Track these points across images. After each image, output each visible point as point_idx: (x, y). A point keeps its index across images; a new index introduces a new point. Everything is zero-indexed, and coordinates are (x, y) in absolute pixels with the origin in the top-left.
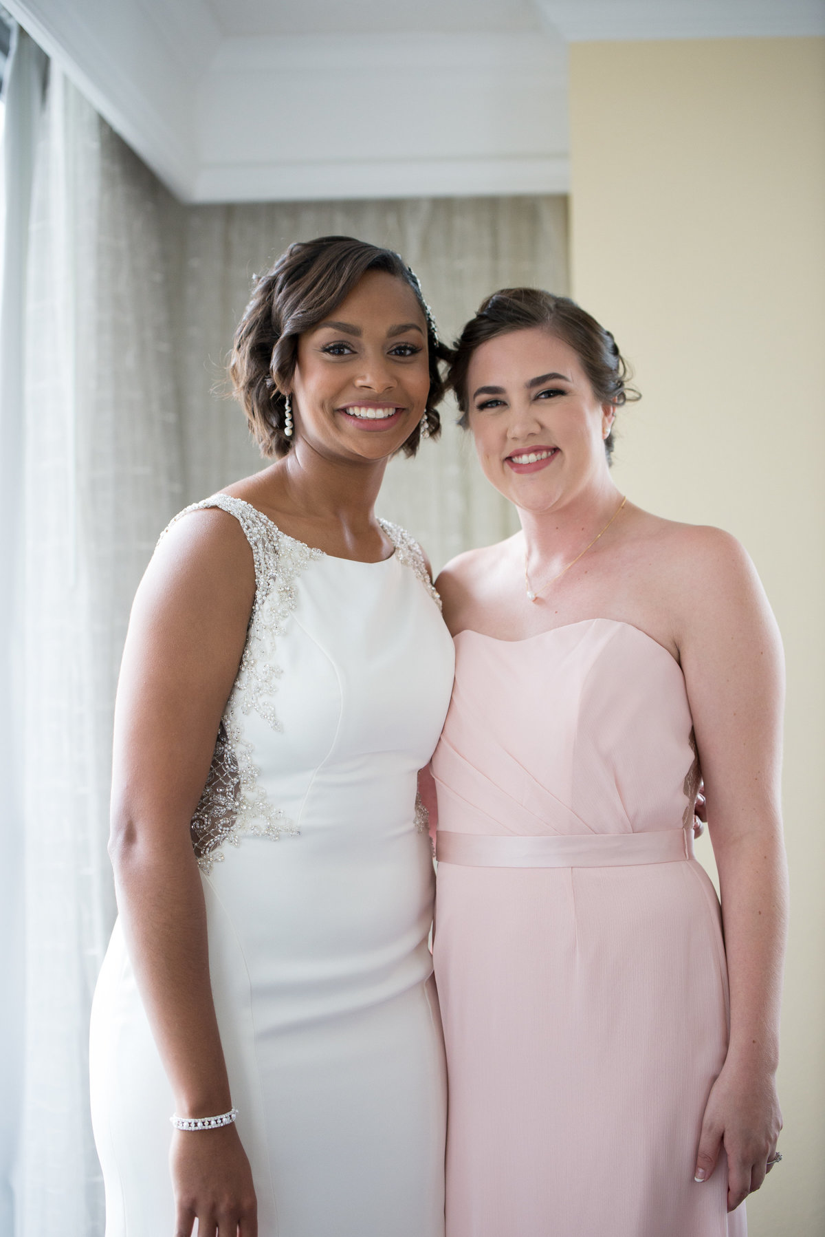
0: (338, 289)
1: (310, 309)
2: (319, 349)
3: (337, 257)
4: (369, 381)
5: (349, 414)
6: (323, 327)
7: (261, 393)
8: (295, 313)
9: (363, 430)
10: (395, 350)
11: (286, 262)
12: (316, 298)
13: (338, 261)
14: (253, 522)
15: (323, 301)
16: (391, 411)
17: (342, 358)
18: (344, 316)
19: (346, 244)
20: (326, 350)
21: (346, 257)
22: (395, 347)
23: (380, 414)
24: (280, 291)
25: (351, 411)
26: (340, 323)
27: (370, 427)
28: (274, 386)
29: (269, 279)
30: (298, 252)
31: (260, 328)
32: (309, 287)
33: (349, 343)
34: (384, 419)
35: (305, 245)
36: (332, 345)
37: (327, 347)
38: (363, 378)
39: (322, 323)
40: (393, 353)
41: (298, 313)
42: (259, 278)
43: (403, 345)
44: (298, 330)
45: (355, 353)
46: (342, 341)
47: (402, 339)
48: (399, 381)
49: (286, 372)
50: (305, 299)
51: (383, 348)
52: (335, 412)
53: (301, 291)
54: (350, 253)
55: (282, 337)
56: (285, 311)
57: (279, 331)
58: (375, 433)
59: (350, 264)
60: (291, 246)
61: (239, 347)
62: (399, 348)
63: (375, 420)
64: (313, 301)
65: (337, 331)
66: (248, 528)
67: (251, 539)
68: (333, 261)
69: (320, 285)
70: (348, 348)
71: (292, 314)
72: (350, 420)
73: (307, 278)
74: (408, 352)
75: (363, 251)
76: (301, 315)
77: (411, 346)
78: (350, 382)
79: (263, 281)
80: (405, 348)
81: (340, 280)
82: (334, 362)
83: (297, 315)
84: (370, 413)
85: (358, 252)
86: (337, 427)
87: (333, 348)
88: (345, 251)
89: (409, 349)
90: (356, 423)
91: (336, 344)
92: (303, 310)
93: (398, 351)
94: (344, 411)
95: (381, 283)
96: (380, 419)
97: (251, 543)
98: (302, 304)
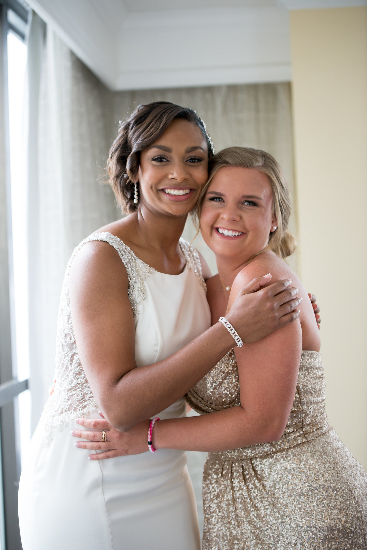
0: (160, 128)
1: (146, 138)
2: (150, 159)
3: (160, 112)
4: (175, 175)
5: (166, 193)
6: (153, 148)
7: (122, 181)
8: (139, 140)
9: (172, 201)
10: (190, 160)
11: (136, 115)
12: (149, 133)
13: (161, 114)
14: (125, 252)
15: (152, 135)
16: (187, 191)
17: (162, 163)
18: (163, 142)
19: (165, 106)
20: (154, 159)
21: (165, 112)
22: (189, 158)
23: (181, 192)
24: (132, 129)
25: (167, 191)
26: (161, 146)
27: (176, 199)
28: (128, 178)
29: (127, 123)
30: (142, 109)
31: (122, 148)
32: (145, 127)
33: (165, 156)
34: (184, 195)
35: (146, 106)
36: (157, 157)
37: (154, 158)
38: (172, 174)
39: (152, 145)
40: (189, 161)
41: (140, 141)
42: (122, 123)
43: (193, 157)
44: (139, 149)
45: (168, 161)
46: (161, 155)
47: (193, 154)
48: (191, 175)
49: (134, 171)
50: (143, 133)
51: (183, 158)
52: (158, 191)
53: (142, 129)
54: (167, 110)
55: (132, 153)
56: (133, 139)
57: (131, 149)
58: (178, 202)
59: (166, 116)
60: (139, 106)
61: (111, 158)
62: (192, 159)
63: (179, 195)
64: (147, 134)
65: (159, 150)
66: (123, 255)
67: (124, 262)
68: (158, 114)
69: (151, 126)
70: (165, 159)
71: (136, 141)
72: (166, 196)
73: (145, 123)
74: (196, 161)
75: (174, 109)
76: (141, 142)
77: (198, 158)
78: (165, 177)
79: (124, 124)
80: (195, 159)
81: (161, 124)
82: (158, 166)
83: (139, 141)
84: (175, 192)
85: (172, 109)
86: (160, 199)
87: (158, 159)
88: (165, 109)
89: (197, 159)
90: (169, 197)
91: (158, 156)
92: (142, 139)
93: (191, 160)
94: (163, 190)
95: (183, 125)
96: (181, 195)
97: (125, 264)
98: (142, 136)
